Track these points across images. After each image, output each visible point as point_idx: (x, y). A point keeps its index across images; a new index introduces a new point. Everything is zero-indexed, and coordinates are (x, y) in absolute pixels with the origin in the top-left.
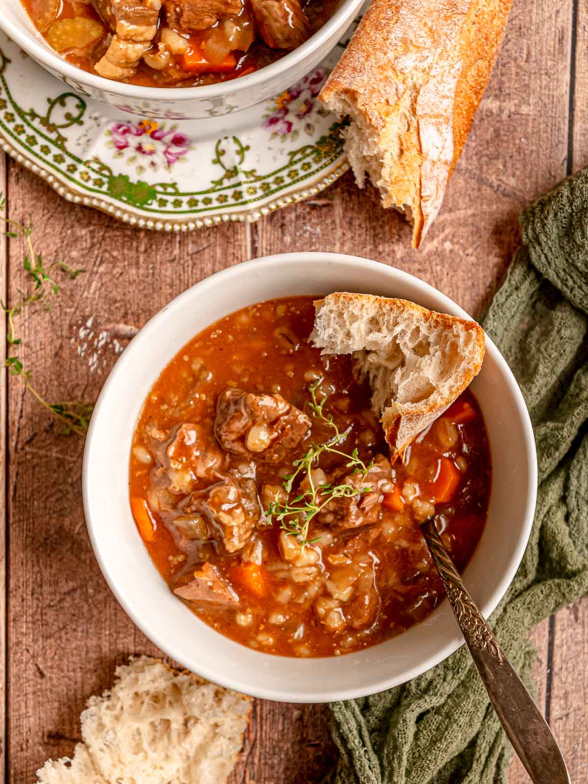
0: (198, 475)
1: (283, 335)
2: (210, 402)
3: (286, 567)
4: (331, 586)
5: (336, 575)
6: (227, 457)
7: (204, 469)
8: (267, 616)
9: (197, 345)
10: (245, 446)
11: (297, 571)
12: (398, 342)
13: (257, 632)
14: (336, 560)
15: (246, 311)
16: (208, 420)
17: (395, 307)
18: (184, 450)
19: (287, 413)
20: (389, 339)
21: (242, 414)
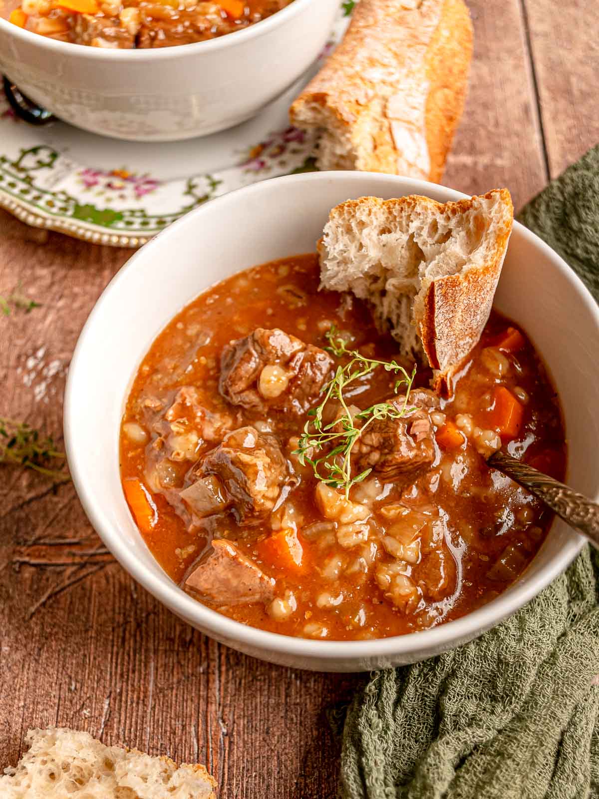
0: (205, 437)
1: (288, 291)
2: (212, 364)
3: (329, 526)
4: (390, 543)
5: (394, 529)
6: (239, 416)
7: (212, 430)
8: (314, 600)
9: (191, 312)
10: (258, 393)
11: (344, 530)
12: (415, 240)
13: (303, 622)
14: (391, 512)
15: (244, 275)
16: (210, 383)
17: (405, 206)
18: (185, 411)
19: (304, 349)
20: (405, 238)
21: (251, 355)
